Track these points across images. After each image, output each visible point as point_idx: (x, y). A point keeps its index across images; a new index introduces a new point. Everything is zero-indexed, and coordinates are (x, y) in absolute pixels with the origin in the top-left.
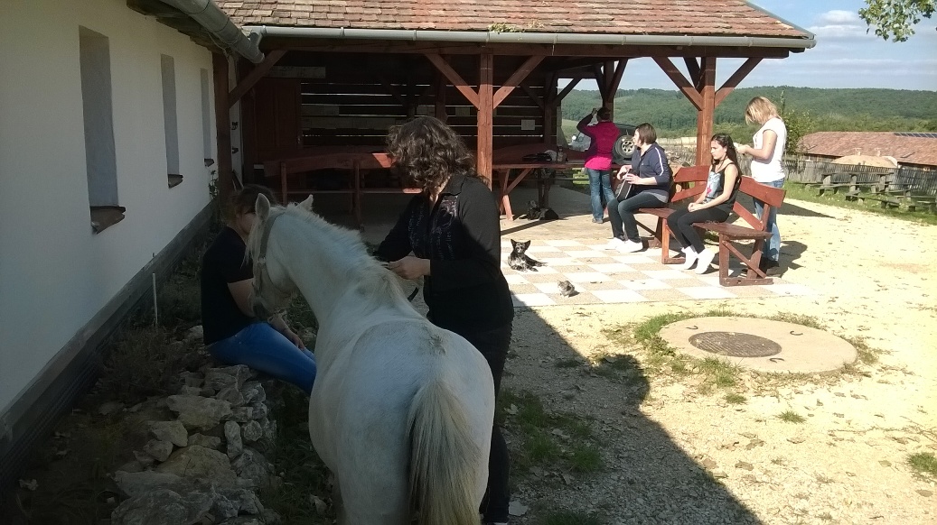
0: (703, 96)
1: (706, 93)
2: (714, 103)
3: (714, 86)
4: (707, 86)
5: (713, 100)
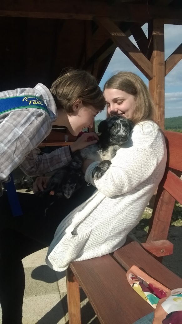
0: (152, 63)
1: (155, 59)
2: (165, 72)
3: (163, 52)
4: (155, 51)
5: (163, 67)
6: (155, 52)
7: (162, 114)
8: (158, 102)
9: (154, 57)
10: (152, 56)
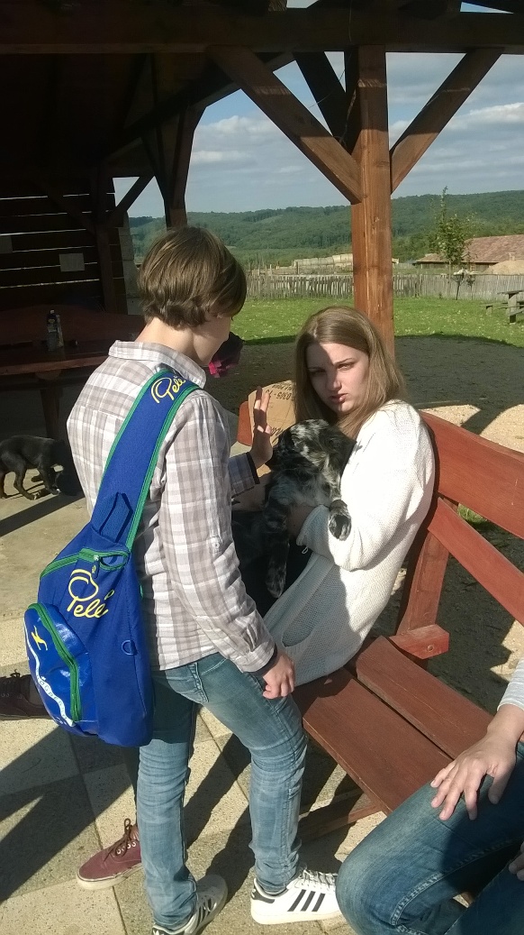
1: (366, 151)
2: (391, 181)
3: (385, 133)
4: (366, 131)
5: (386, 170)
6: (365, 134)
7: (386, 290)
8: (376, 260)
9: (364, 147)
10: (358, 143)
